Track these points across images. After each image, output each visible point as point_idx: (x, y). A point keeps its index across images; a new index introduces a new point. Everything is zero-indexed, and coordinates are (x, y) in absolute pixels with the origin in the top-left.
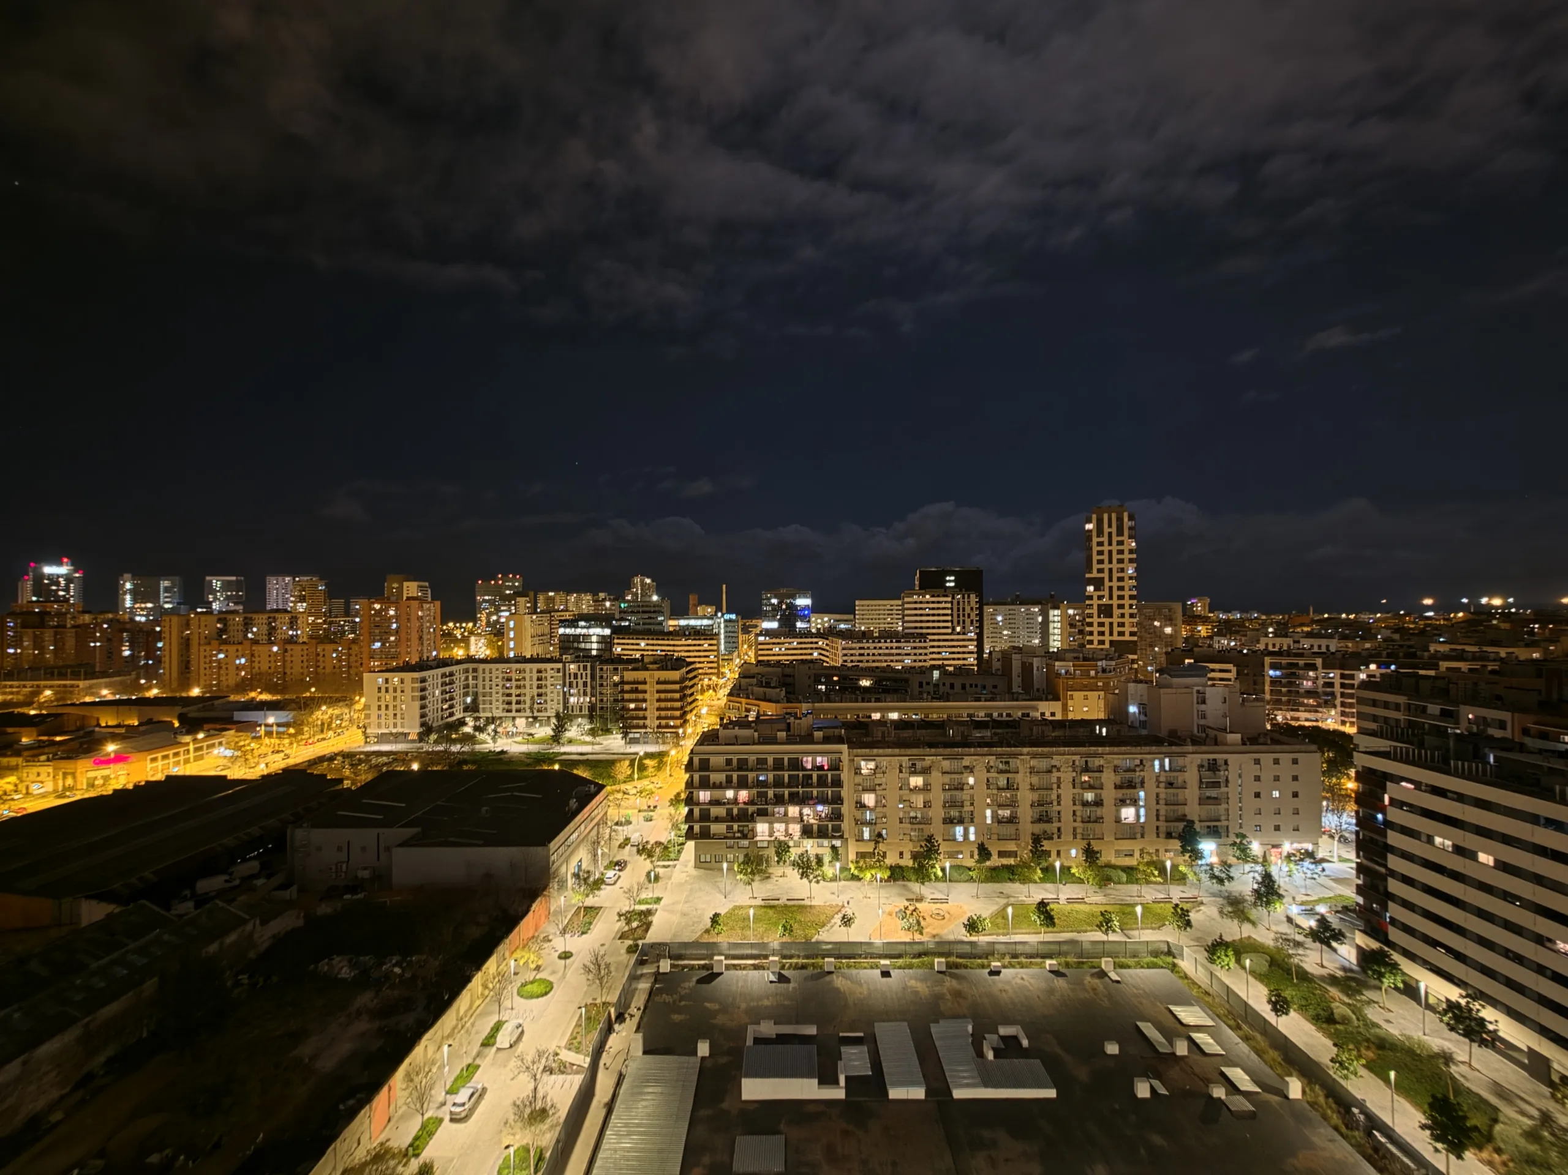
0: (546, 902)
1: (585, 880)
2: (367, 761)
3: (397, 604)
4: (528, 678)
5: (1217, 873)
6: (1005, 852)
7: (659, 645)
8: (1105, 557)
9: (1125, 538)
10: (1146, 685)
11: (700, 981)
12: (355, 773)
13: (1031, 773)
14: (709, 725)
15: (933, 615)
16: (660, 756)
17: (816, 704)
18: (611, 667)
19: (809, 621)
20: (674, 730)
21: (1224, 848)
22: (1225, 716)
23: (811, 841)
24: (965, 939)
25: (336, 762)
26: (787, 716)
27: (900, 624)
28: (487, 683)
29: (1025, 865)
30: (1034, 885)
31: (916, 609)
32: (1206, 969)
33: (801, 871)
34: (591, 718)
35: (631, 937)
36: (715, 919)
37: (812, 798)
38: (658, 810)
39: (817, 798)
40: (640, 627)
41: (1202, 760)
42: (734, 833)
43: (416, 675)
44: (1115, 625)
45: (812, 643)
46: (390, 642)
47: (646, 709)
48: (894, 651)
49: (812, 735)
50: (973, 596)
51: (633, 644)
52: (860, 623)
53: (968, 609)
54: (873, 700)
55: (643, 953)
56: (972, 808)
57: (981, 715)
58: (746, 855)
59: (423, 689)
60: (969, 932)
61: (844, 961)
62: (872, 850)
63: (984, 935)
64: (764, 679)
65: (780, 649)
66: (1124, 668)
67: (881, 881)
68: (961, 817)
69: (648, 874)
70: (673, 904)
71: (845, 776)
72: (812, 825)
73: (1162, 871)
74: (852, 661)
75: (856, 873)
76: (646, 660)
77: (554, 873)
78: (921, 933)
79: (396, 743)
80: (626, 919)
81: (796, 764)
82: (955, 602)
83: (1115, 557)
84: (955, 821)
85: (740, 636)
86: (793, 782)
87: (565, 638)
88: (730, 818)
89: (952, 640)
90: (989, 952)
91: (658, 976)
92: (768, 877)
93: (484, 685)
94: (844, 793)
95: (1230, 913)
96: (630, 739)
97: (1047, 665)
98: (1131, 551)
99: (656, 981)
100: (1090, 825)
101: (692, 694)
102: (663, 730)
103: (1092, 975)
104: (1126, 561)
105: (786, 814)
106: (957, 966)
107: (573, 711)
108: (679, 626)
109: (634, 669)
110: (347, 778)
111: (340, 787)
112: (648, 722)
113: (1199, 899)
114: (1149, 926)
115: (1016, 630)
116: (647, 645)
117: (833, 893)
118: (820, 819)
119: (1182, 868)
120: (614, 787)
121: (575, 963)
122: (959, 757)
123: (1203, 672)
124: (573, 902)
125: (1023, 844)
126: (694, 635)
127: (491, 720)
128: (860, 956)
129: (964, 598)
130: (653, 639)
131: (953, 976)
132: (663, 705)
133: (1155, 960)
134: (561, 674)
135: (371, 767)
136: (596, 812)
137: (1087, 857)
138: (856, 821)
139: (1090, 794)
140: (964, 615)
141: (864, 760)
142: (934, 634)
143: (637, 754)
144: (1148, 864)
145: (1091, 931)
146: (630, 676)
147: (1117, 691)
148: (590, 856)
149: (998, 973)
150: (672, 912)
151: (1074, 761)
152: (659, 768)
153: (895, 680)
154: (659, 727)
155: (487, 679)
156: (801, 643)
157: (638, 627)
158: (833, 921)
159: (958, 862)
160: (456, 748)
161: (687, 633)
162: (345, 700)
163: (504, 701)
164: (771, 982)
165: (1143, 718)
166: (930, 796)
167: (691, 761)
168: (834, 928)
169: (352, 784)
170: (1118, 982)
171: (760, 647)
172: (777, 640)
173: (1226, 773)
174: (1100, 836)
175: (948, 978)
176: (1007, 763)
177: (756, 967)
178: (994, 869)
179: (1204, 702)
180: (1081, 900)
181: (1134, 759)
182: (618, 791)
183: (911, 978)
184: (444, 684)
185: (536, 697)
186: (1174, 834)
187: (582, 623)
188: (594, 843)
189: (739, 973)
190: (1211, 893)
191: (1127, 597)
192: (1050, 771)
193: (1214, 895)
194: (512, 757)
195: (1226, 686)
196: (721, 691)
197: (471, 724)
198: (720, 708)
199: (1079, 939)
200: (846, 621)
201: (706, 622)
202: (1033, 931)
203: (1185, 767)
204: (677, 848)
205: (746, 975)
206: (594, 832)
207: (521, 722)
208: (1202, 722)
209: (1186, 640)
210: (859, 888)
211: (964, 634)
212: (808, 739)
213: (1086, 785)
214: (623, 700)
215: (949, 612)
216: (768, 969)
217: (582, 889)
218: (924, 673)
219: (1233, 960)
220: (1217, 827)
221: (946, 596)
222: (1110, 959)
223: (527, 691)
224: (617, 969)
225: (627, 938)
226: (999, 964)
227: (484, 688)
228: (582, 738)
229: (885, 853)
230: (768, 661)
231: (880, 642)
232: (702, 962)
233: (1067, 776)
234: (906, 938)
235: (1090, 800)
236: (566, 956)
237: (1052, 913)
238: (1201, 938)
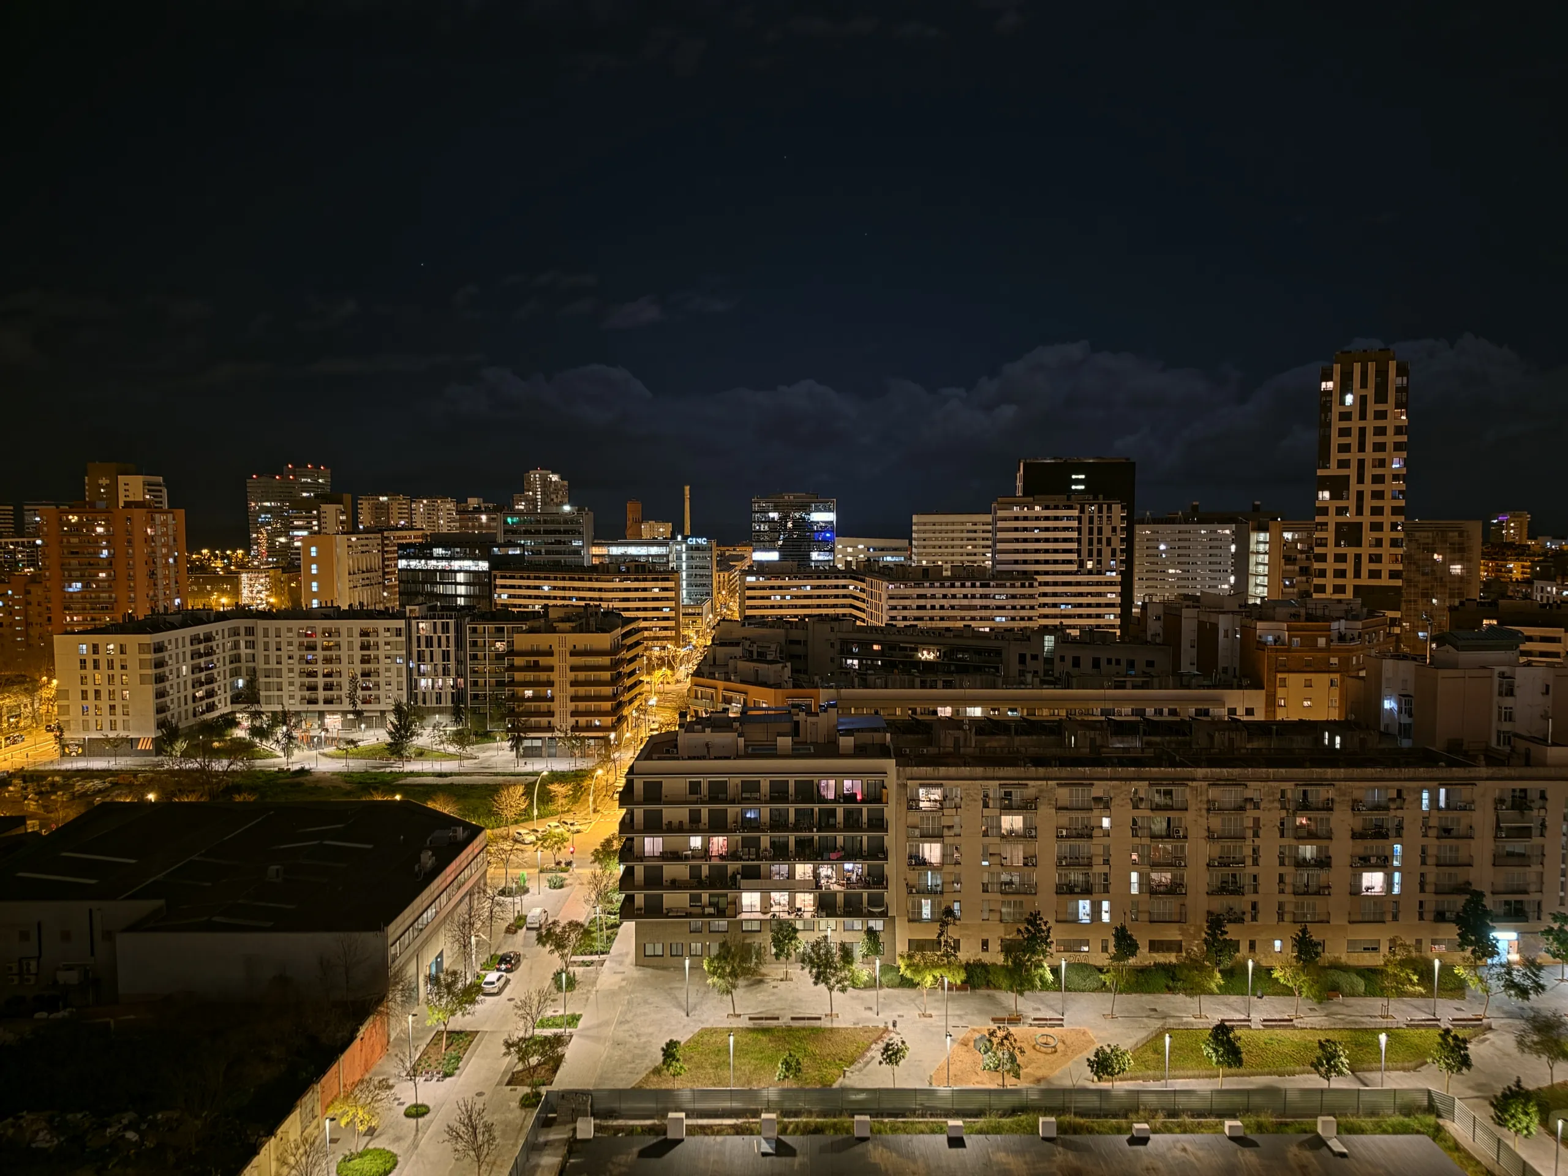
0: (382, 1023)
1: (449, 986)
2: (66, 787)
3: (108, 513)
4: (344, 646)
5: (1517, 980)
6: (1161, 942)
7: (574, 589)
8: (1353, 440)
9: (1389, 406)
10: (1411, 664)
11: (644, 1153)
12: (46, 808)
13: (1208, 810)
14: (662, 725)
15: (1047, 540)
16: (577, 778)
17: (843, 691)
18: (490, 626)
19: (832, 550)
20: (601, 734)
21: (1530, 939)
22: (1545, 717)
23: (832, 922)
24: (1092, 1086)
25: (11, 788)
26: (793, 710)
27: (989, 555)
28: (273, 654)
29: (1195, 965)
30: (1208, 997)
31: (1016, 529)
32: (1491, 1134)
33: (814, 971)
34: (457, 714)
35: (528, 1081)
36: (670, 1051)
37: (834, 849)
38: (575, 870)
39: (843, 848)
40: (543, 558)
41: (1502, 790)
42: (703, 907)
43: (146, 639)
44: (1365, 559)
45: (837, 587)
46: (97, 582)
47: (552, 699)
48: (977, 602)
49: (834, 743)
50: (1116, 508)
51: (528, 587)
52: (919, 554)
53: (1107, 532)
54: (940, 684)
55: (549, 1107)
56: (1106, 869)
57: (1125, 712)
58: (723, 945)
59: (159, 664)
60: (1096, 1074)
61: (886, 1120)
62: (935, 937)
63: (1121, 1080)
64: (755, 648)
65: (783, 597)
66: (1377, 633)
67: (950, 989)
68: (1087, 882)
69: (557, 976)
70: (599, 1026)
71: (891, 811)
72: (835, 894)
73: (1426, 974)
74: (905, 618)
75: (908, 974)
76: (553, 614)
77: (396, 975)
78: (1017, 1076)
79: (116, 756)
80: (518, 1052)
81: (808, 792)
82: (1085, 518)
83: (1371, 439)
84: (1077, 890)
85: (715, 575)
86: (804, 821)
87: (409, 577)
88: (696, 881)
89: (1078, 584)
90: (1131, 1107)
91: (574, 1145)
92: (761, 981)
93: (267, 657)
94: (890, 840)
95: (1535, 1043)
96: (525, 748)
97: (1242, 627)
98: (1399, 430)
99: (570, 1153)
100: (1307, 900)
101: (632, 673)
102: (582, 734)
103: (1302, 1145)
104: (1390, 446)
105: (791, 875)
106: (1076, 1130)
107: (424, 703)
108: (610, 556)
109: (531, 631)
110: (33, 816)
111: (20, 831)
112: (555, 721)
113: (1485, 1021)
114: (1400, 1065)
115: (1190, 567)
116: (554, 588)
117: (870, 1009)
118: (849, 883)
119: (1459, 971)
120: (497, 831)
121: (434, 1123)
122: (1088, 781)
123: (1512, 641)
124: (429, 1023)
125: (1192, 930)
126: (636, 572)
127: (281, 718)
128: (913, 1113)
129: (1100, 511)
130: (564, 579)
131: (1067, 1145)
132: (582, 691)
133: (1406, 1120)
134: (403, 639)
135: (73, 797)
136: (467, 872)
137: (1300, 952)
138: (910, 887)
139: (1309, 847)
140: (1100, 541)
141: (922, 786)
142: (1047, 573)
143: (536, 774)
144: (1403, 964)
145: (1302, 1073)
146: (523, 641)
147: (1363, 674)
148: (456, 946)
149: (1144, 1141)
150: (597, 1039)
151: (1283, 792)
152: (576, 797)
153: (978, 651)
154: (575, 728)
155: (273, 647)
156: (819, 587)
157: (537, 558)
158: (868, 1055)
159: (1080, 958)
160: (220, 765)
161: (623, 569)
162: (23, 683)
163: (302, 685)
164: (764, 1154)
165: (1405, 719)
166: (1036, 847)
167: (629, 785)
168: (870, 1066)
169: (42, 826)
170: (1343, 1155)
171: (749, 593)
172: (778, 583)
173: (1542, 812)
174: (1324, 918)
175: (1060, 1149)
176: (1168, 793)
177: (738, 1131)
178: (1142, 971)
179: (1510, 693)
180: (1286, 1023)
181: (1387, 788)
182: (505, 838)
183: (998, 1149)
184: (196, 655)
185: (360, 678)
186: (1448, 914)
187: (438, 551)
188: (464, 924)
189: (710, 1139)
190: (1505, 1012)
191: (1387, 511)
192: (1242, 809)
193: (1511, 1015)
194: (319, 780)
195: (1550, 665)
196: (682, 668)
197: (246, 723)
198: (680, 696)
199: (1282, 1086)
200: (895, 549)
201: (654, 550)
202: (1204, 1073)
203: (1473, 802)
204: (606, 932)
205: (723, 1143)
206: (464, 907)
207: (333, 722)
208: (1507, 726)
209: (1487, 585)
210: (913, 1000)
211: (1099, 573)
212: (829, 749)
213: (1304, 833)
214: (512, 683)
215: (1075, 535)
216: (759, 1133)
217: (444, 1001)
218: (1029, 639)
219: (1536, 1121)
220: (1521, 902)
221: (1070, 508)
222: (1331, 1118)
223: (344, 667)
224: (504, 1133)
225: (521, 1083)
226: (1146, 1126)
227: (267, 662)
228: (441, 747)
229: (957, 942)
230: (763, 617)
231: (953, 586)
232: (649, 1122)
233: (1270, 816)
234: (990, 1082)
235: (1308, 856)
236: (418, 1112)
237: (1238, 1044)
238: (1484, 1085)
